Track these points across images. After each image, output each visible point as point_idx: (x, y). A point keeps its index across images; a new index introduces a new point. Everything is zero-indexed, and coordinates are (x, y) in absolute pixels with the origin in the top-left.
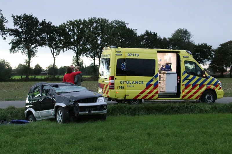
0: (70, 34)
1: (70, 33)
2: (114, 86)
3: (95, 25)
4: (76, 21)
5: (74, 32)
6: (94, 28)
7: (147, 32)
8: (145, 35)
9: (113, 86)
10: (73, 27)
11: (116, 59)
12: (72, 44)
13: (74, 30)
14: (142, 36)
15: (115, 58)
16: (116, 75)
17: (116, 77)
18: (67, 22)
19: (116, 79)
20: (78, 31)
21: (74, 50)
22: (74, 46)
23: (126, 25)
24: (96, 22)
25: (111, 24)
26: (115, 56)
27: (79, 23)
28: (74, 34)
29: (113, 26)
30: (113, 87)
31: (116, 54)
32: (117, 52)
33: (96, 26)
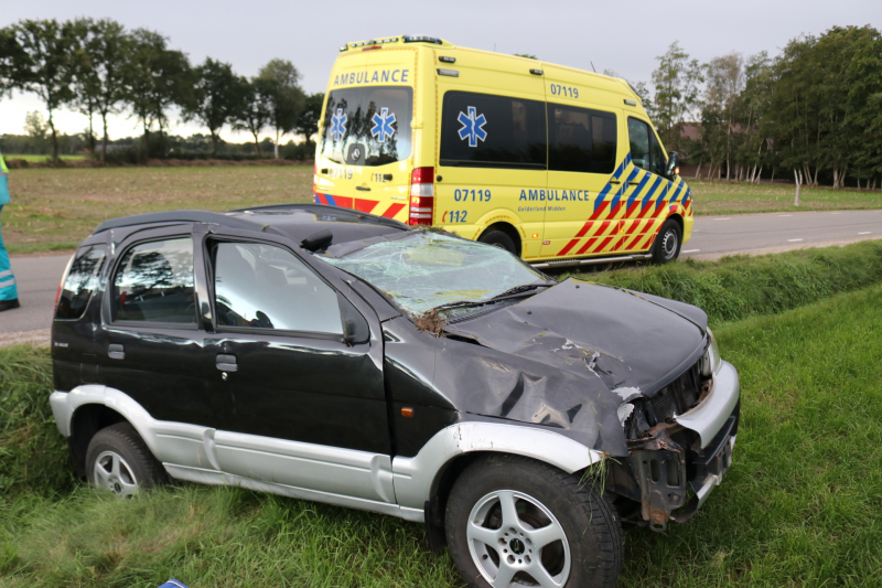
0: (27, 54)
1: (26, 50)
2: (431, 213)
3: (91, 36)
4: (45, 23)
5: (39, 50)
6: (90, 44)
7: (209, 62)
8: (205, 67)
9: (428, 210)
10: (36, 38)
11: (439, 89)
12: (35, 78)
13: (37, 45)
14: (200, 70)
15: (436, 86)
16: (442, 164)
17: (440, 171)
18: (21, 23)
19: (440, 179)
20: (49, 49)
21: (41, 93)
22: (41, 82)
23: (166, 41)
24: (95, 29)
25: (131, 37)
26: (436, 79)
27: (51, 27)
28: (39, 56)
29: (134, 42)
30: (428, 216)
31: (438, 71)
32: (442, 59)
33: (94, 40)
